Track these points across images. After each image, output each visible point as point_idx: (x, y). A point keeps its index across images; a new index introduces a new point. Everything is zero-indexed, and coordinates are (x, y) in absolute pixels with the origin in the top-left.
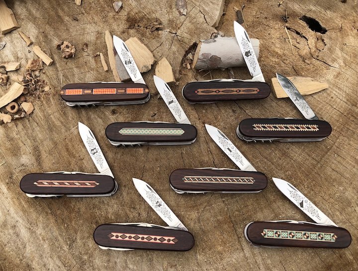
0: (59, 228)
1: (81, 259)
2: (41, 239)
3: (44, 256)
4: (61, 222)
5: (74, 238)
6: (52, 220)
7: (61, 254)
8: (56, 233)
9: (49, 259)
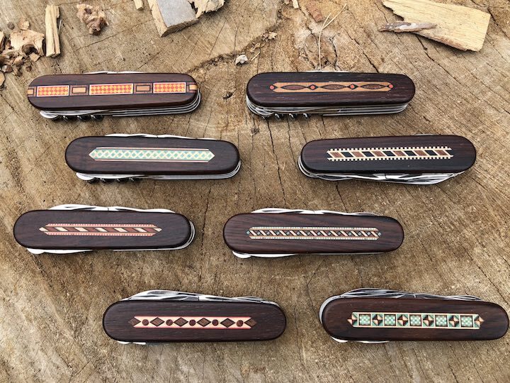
0: (56, 300)
1: (95, 353)
2: (24, 318)
3: (31, 347)
4: (60, 288)
5: (84, 317)
6: (43, 286)
7: (60, 345)
8: (51, 308)
9: (40, 352)
